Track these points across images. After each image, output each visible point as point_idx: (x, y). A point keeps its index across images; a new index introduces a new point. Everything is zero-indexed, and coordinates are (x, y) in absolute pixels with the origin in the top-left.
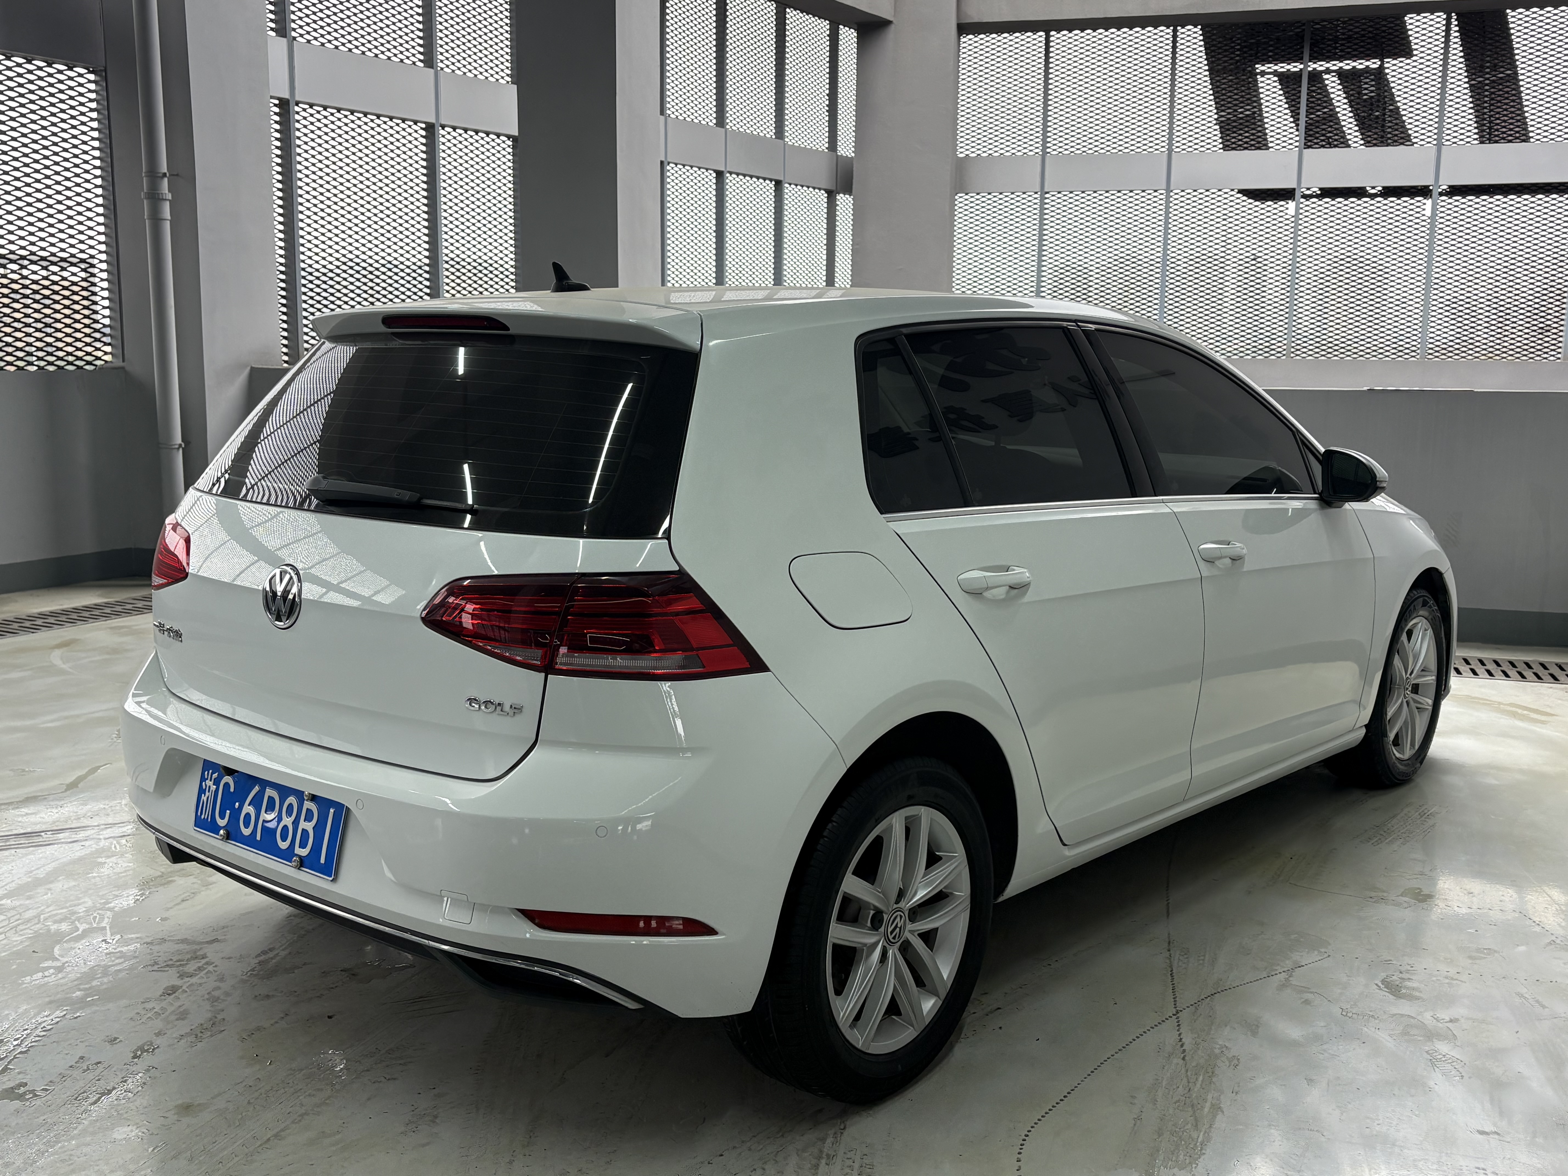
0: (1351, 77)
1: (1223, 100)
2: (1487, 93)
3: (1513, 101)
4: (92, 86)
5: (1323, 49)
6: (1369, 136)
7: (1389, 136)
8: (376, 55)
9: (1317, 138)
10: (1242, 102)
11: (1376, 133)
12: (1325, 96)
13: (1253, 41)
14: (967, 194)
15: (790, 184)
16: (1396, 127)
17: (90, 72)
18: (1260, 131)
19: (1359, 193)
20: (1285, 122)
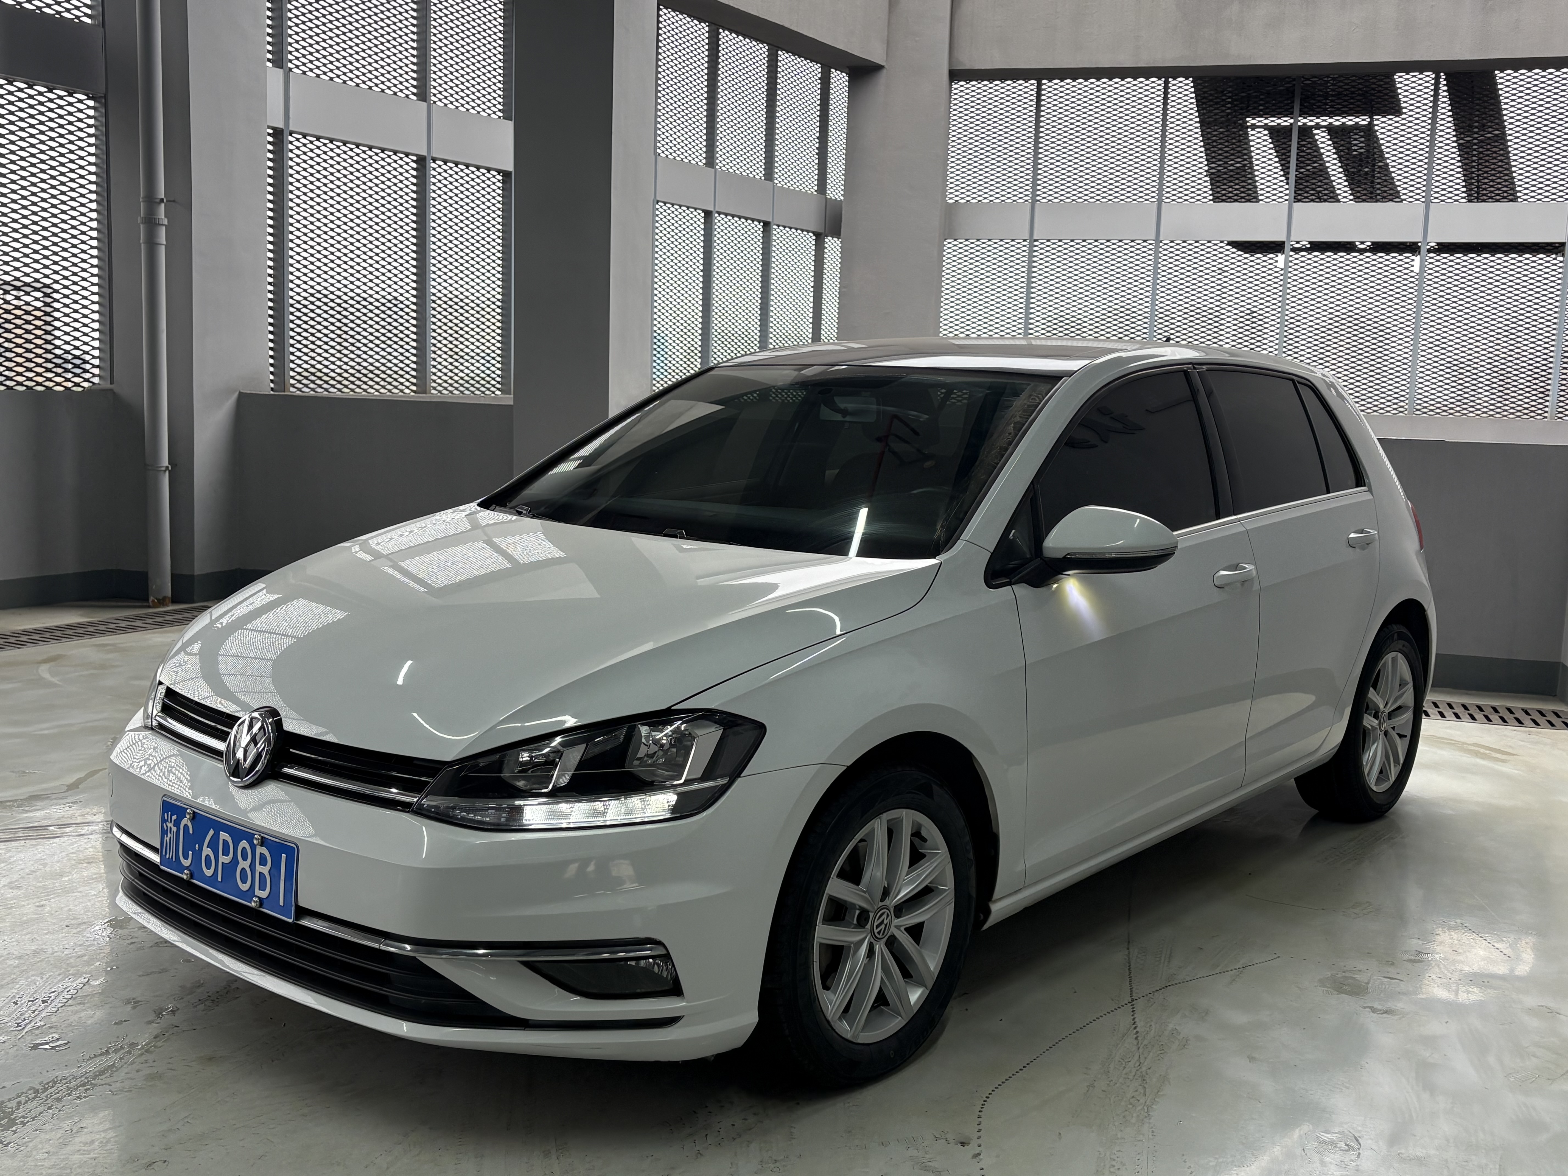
0: (1341, 133)
1: (1214, 152)
2: (1475, 153)
3: (1501, 161)
4: (91, 112)
5: (1314, 104)
6: (1359, 192)
7: (1378, 192)
8: (370, 88)
9: (1307, 192)
10: (1233, 155)
11: (1365, 189)
12: (1315, 151)
13: (1244, 94)
14: (955, 240)
15: (778, 226)
16: (1385, 183)
17: (89, 98)
18: (1250, 184)
19: (1348, 247)
20: (1276, 176)
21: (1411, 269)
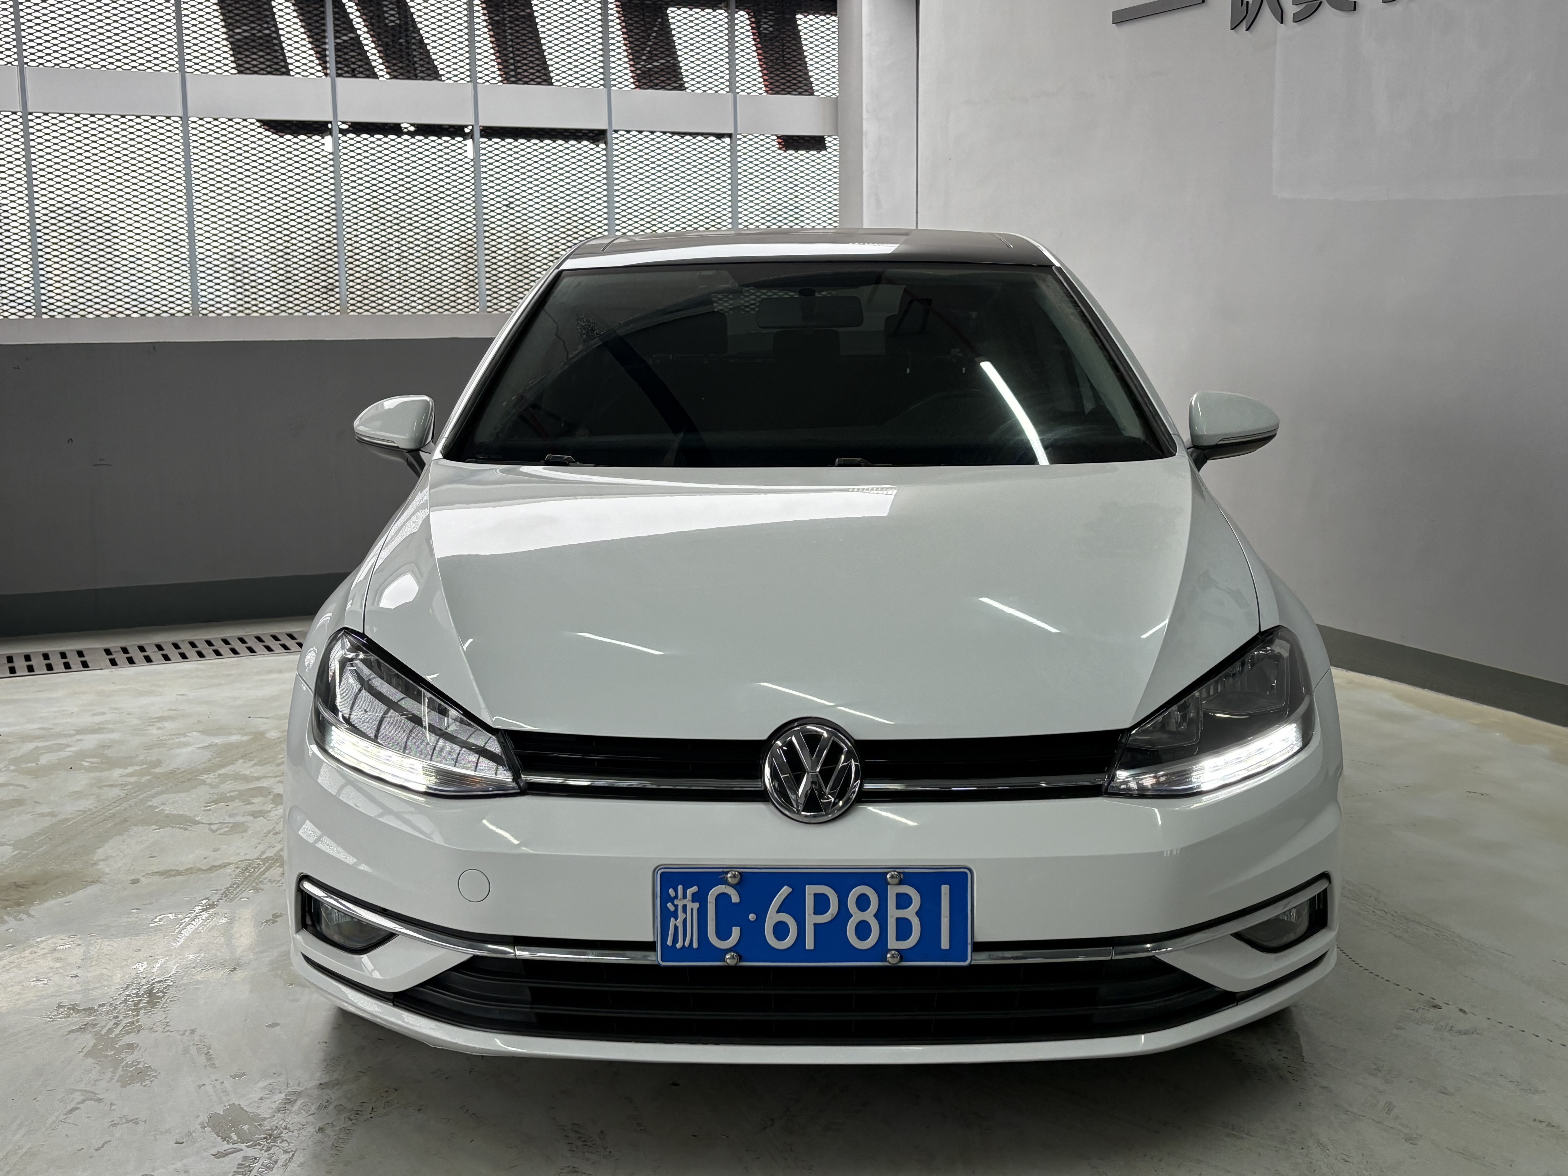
6: (393, 70)
18: (278, 55)
21: (465, 154)
